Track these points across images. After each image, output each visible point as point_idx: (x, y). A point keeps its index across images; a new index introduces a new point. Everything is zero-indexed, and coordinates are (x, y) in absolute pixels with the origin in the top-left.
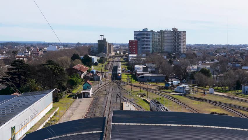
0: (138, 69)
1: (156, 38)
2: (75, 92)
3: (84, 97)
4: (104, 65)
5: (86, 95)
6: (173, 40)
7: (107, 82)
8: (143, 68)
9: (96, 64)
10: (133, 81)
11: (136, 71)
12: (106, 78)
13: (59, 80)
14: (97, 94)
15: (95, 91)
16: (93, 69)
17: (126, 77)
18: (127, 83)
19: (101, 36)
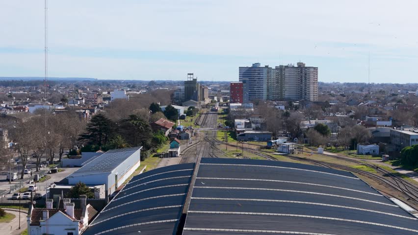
0: (239, 124)
1: (273, 77)
2: (159, 151)
3: (172, 157)
4: (194, 118)
5: (173, 154)
6: (297, 81)
7: (197, 141)
8: (246, 123)
9: (183, 118)
10: (231, 140)
11: (236, 126)
12: (197, 136)
13: (143, 138)
14: (185, 154)
15: (184, 150)
16: (179, 124)
17: (223, 135)
18: (222, 143)
19: (189, 76)
